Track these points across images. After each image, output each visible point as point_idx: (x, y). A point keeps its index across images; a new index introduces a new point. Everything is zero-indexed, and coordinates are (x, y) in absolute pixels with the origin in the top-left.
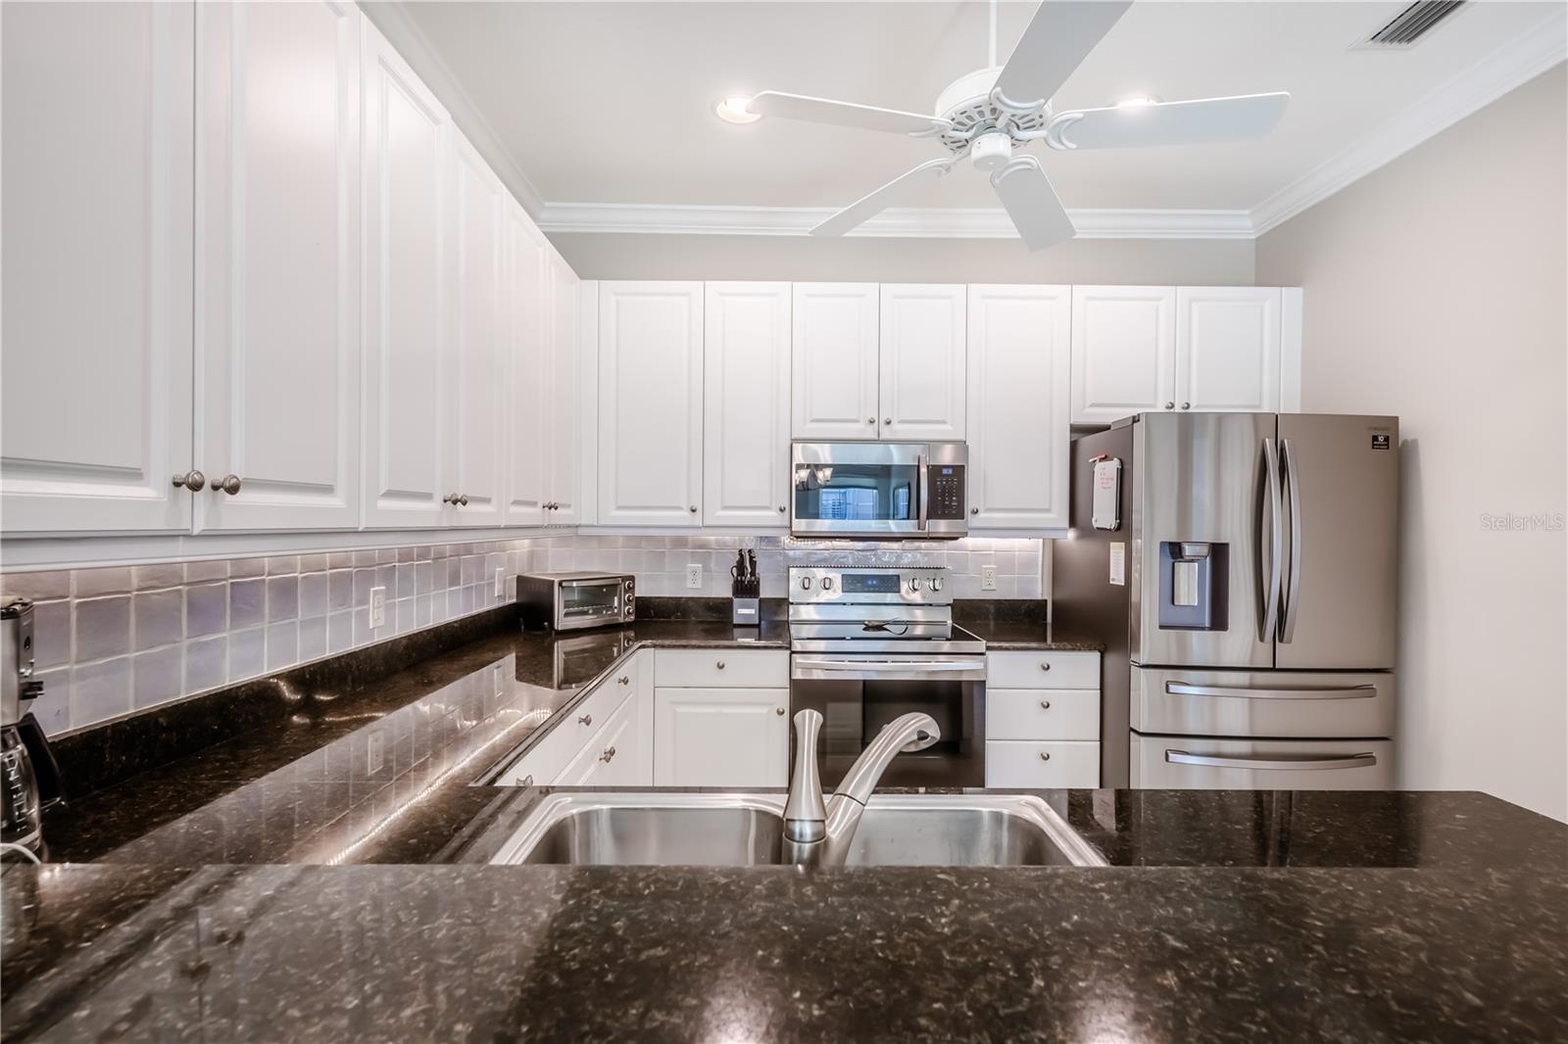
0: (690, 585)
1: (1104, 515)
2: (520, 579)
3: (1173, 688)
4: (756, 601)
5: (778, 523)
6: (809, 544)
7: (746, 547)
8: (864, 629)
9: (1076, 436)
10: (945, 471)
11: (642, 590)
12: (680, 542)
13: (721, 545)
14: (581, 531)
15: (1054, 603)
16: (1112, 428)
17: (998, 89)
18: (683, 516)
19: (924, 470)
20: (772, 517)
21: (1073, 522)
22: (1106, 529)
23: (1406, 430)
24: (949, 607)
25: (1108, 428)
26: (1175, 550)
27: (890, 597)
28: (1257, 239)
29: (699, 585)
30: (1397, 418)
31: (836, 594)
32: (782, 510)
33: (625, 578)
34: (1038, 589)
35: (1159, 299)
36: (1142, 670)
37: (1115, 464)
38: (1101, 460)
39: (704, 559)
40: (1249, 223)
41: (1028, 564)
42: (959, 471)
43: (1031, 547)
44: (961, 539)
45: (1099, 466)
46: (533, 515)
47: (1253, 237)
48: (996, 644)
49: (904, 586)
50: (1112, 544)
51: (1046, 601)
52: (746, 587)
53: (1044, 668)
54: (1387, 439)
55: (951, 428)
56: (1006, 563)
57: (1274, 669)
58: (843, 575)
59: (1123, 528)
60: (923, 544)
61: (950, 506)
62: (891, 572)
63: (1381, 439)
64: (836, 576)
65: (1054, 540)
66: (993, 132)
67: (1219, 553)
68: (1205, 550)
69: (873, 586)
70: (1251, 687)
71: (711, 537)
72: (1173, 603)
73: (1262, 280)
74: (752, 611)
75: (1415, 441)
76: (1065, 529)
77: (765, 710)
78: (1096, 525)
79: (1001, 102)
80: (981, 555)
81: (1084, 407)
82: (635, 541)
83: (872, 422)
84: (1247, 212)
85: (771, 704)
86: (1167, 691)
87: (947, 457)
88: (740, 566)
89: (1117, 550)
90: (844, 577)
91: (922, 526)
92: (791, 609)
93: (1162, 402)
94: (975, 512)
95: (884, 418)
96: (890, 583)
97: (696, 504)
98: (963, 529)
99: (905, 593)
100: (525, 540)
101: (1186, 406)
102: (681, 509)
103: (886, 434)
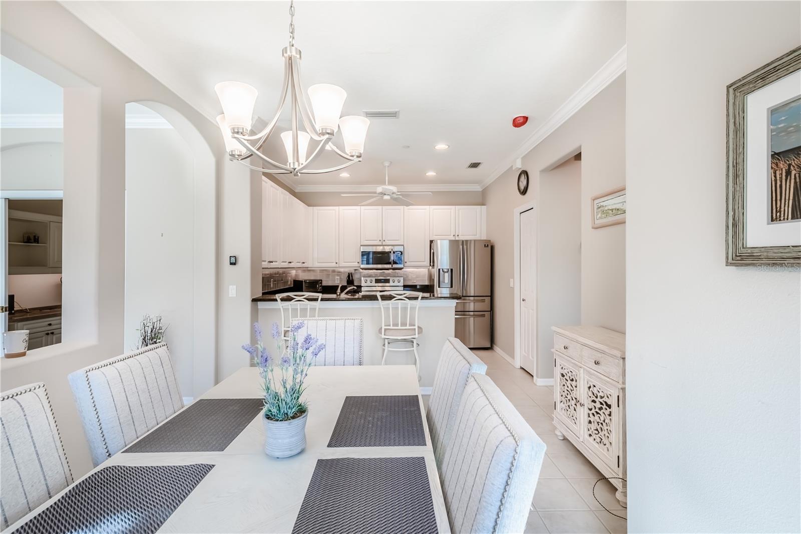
2: (294, 281)
4: (353, 285)
5: (357, 266)
6: (367, 271)
7: (350, 272)
9: (431, 243)
11: (324, 284)
12: (334, 271)
13: (344, 273)
14: (309, 269)
18: (334, 265)
19: (392, 252)
20: (356, 264)
24: (402, 287)
26: (443, 271)
27: (387, 284)
29: (338, 283)
30: (490, 241)
31: (373, 284)
33: (320, 280)
34: (427, 282)
35: (451, 209)
39: (340, 275)
40: (479, 187)
41: (424, 276)
42: (401, 252)
43: (421, 271)
44: (402, 269)
46: (300, 265)
49: (391, 281)
51: (428, 285)
52: (350, 281)
54: (488, 245)
55: (400, 242)
56: (417, 276)
60: (397, 271)
62: (388, 278)
63: (486, 245)
64: (374, 279)
65: (429, 269)
66: (386, 195)
68: (449, 270)
69: (383, 281)
71: (342, 270)
76: (429, 266)
80: (410, 273)
81: (433, 236)
82: (322, 271)
83: (380, 241)
84: (478, 185)
88: (349, 276)
90: (376, 279)
91: (392, 266)
92: (362, 288)
93: (452, 235)
94: (406, 262)
95: (383, 239)
96: (387, 281)
97: (337, 262)
98: (403, 267)
99: (391, 284)
100: (295, 271)
101: (458, 236)
102: (333, 263)
103: (384, 243)
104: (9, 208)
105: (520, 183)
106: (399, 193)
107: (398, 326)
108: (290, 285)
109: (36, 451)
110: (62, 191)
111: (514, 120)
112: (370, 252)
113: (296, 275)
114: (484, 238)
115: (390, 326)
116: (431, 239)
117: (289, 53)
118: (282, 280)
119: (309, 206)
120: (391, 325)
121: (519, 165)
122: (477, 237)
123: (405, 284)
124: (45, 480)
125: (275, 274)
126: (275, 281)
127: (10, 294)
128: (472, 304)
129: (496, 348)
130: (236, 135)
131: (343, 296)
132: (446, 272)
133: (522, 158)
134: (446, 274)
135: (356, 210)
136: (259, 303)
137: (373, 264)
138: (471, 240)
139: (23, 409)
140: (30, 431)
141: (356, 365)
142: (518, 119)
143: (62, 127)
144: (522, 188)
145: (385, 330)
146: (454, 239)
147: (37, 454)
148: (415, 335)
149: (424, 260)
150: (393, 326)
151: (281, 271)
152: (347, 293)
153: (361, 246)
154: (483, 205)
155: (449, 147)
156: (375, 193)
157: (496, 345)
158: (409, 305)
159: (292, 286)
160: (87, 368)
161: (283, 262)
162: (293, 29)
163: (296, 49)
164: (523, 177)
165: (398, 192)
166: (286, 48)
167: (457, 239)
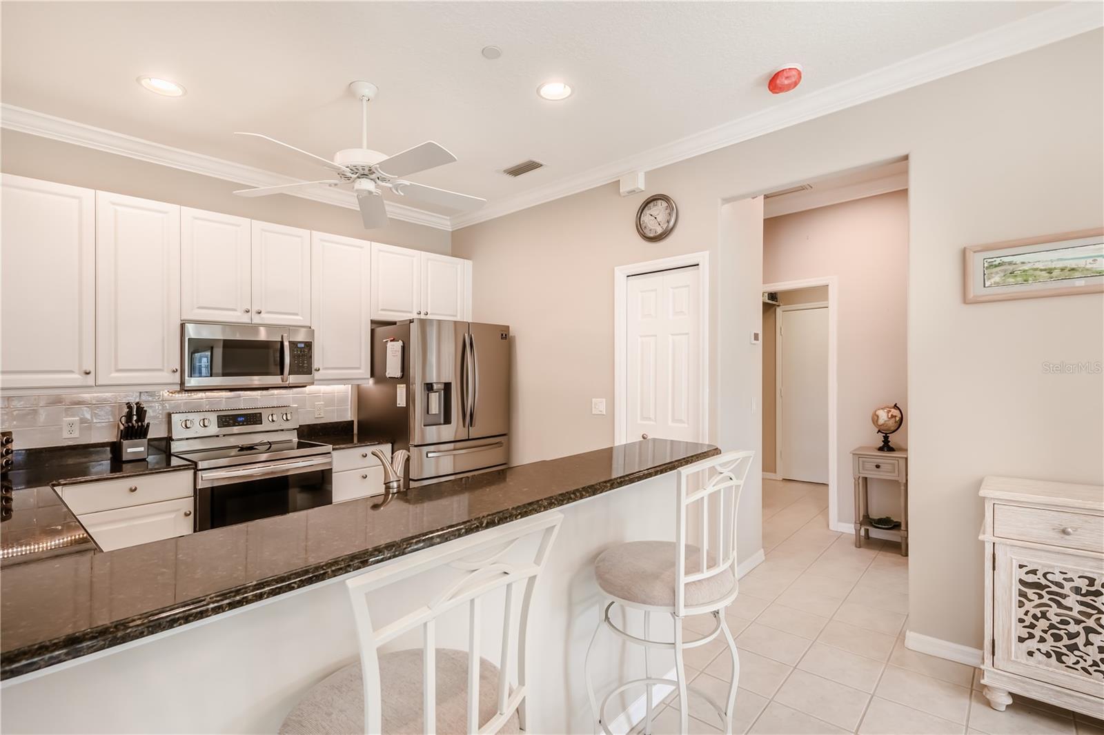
1: (393, 369)
3: (430, 455)
4: (146, 441)
5: (171, 381)
8: (239, 451)
9: (374, 326)
10: (299, 345)
15: (358, 422)
16: (398, 324)
17: (378, 166)
19: (286, 344)
20: (163, 376)
21: (372, 375)
22: (395, 378)
23: (512, 332)
24: (296, 431)
25: (394, 323)
26: (429, 387)
28: (452, 232)
29: (76, 434)
30: (508, 327)
31: (213, 429)
32: (174, 371)
33: (4, 435)
34: (348, 414)
35: (413, 256)
36: (416, 448)
37: (400, 343)
38: (391, 341)
40: (449, 223)
41: (342, 400)
42: (309, 345)
43: (345, 390)
44: (308, 387)
45: (390, 345)
47: (451, 230)
48: (337, 447)
49: (266, 420)
50: (398, 385)
51: (353, 421)
52: (134, 431)
53: (363, 456)
54: (506, 335)
55: (301, 318)
56: (330, 400)
57: (468, 440)
58: (218, 416)
59: (405, 377)
60: (283, 391)
61: (303, 367)
62: (254, 411)
63: (504, 335)
64: (213, 418)
65: (358, 386)
66: (366, 178)
67: (447, 387)
68: (442, 386)
69: (243, 422)
70: (455, 450)
72: (428, 413)
73: (455, 254)
74: (142, 449)
75: (514, 336)
76: (368, 379)
77: (173, 515)
78: (388, 376)
79: (378, 171)
80: (315, 396)
81: (378, 311)
83: (247, 312)
84: (448, 218)
85: (178, 510)
86: (427, 457)
87: (301, 337)
88: (130, 415)
89: (401, 390)
90: (220, 418)
91: (285, 380)
93: (415, 312)
94: (315, 370)
96: (254, 418)
97: (89, 369)
98: (311, 381)
99: (266, 424)
101: (426, 314)
103: (256, 321)
105: (648, 219)
132: (435, 390)
133: (647, 173)
137: (224, 375)
144: (654, 228)
149: (359, 365)
153: (185, 323)
164: (657, 207)
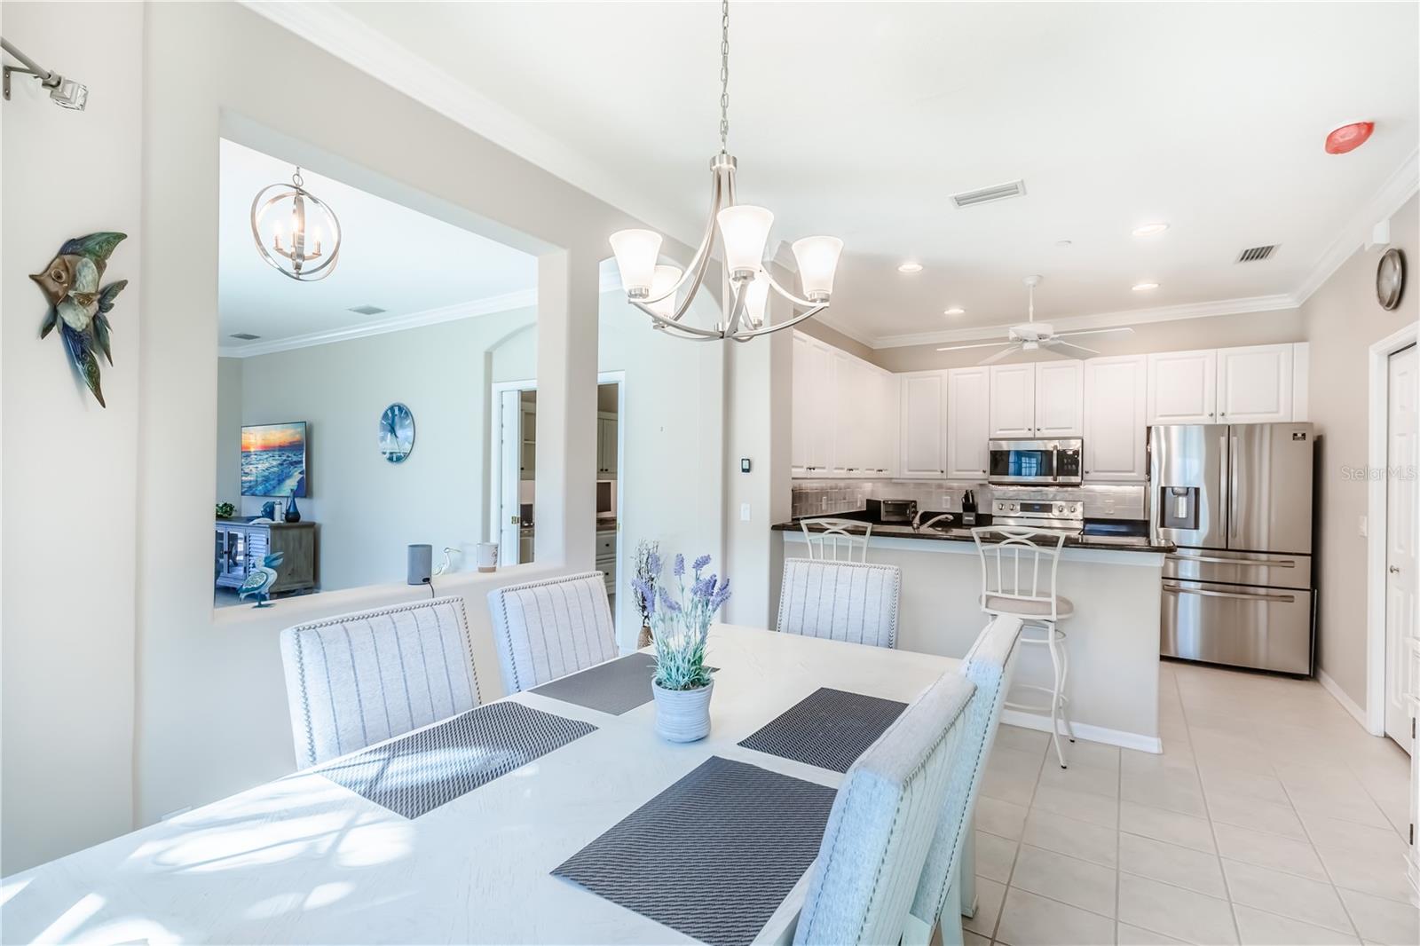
0: (944, 507)
2: (868, 501)
4: (974, 514)
5: (983, 477)
6: (1001, 487)
7: (969, 488)
10: (1067, 454)
11: (922, 508)
12: (938, 486)
13: (960, 488)
14: (893, 481)
18: (938, 474)
19: (1054, 453)
20: (980, 474)
24: (1082, 522)
26: (1173, 491)
27: (1045, 515)
28: (1299, 308)
29: (948, 506)
30: (1312, 424)
32: (984, 472)
33: (913, 502)
34: (1141, 513)
39: (951, 494)
40: (1291, 300)
41: (1134, 501)
42: (1076, 453)
43: (1137, 491)
44: (1081, 486)
46: (873, 474)
47: (1296, 307)
49: (1055, 509)
54: (1304, 435)
55: (1079, 430)
56: (1120, 500)
57: (1227, 550)
60: (1070, 489)
61: (1072, 470)
62: (1048, 503)
63: (1299, 435)
68: (1186, 491)
69: (1037, 509)
71: (955, 484)
74: (972, 518)
80: (1101, 494)
81: (1155, 416)
82: (916, 485)
83: (1030, 429)
88: (966, 497)
90: (1021, 504)
91: (1055, 479)
92: (994, 519)
93: (1207, 412)
94: (1087, 472)
95: (1036, 427)
96: (1046, 508)
97: (944, 470)
98: (1080, 481)
99: (1055, 512)
100: (870, 484)
101: (1223, 415)
102: (936, 471)
103: (1038, 435)
104: (522, 400)
105: (1384, 282)
106: (1057, 336)
107: (1014, 594)
108: (860, 507)
109: (446, 666)
110: (535, 381)
111: (1330, 138)
112: (1009, 451)
113: (873, 491)
114: (1301, 415)
115: (1013, 592)
116: (1149, 425)
117: (718, 165)
118: (845, 499)
119: (893, 372)
120: (1016, 592)
121: (1382, 237)
122: (1282, 416)
123: (1086, 517)
124: (452, 698)
125: (831, 488)
126: (831, 500)
127: (524, 503)
128: (1264, 570)
129: (1325, 677)
130: (632, 300)
131: (925, 529)
132: (1179, 495)
133: (1390, 219)
134: (1182, 501)
135: (981, 373)
136: (785, 533)
137: (1015, 475)
138: (1262, 425)
139: (438, 619)
140: (443, 644)
141: (881, 646)
142: (1342, 132)
143: (537, 303)
144: (1388, 293)
145: (989, 598)
146: (1213, 423)
147: (447, 668)
148: (1051, 614)
149: (1131, 469)
150: (1019, 594)
151: (842, 484)
152: (932, 526)
153: (990, 440)
154: (1302, 339)
155: (1169, 226)
156: (1006, 339)
157: (1325, 671)
158: (1037, 554)
159: (865, 509)
160: (504, 588)
161: (836, 469)
162: (726, 128)
163: (728, 156)
164: (1389, 265)
165: (1055, 333)
166: (714, 158)
167: (1220, 421)
